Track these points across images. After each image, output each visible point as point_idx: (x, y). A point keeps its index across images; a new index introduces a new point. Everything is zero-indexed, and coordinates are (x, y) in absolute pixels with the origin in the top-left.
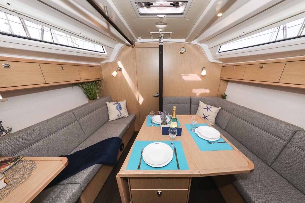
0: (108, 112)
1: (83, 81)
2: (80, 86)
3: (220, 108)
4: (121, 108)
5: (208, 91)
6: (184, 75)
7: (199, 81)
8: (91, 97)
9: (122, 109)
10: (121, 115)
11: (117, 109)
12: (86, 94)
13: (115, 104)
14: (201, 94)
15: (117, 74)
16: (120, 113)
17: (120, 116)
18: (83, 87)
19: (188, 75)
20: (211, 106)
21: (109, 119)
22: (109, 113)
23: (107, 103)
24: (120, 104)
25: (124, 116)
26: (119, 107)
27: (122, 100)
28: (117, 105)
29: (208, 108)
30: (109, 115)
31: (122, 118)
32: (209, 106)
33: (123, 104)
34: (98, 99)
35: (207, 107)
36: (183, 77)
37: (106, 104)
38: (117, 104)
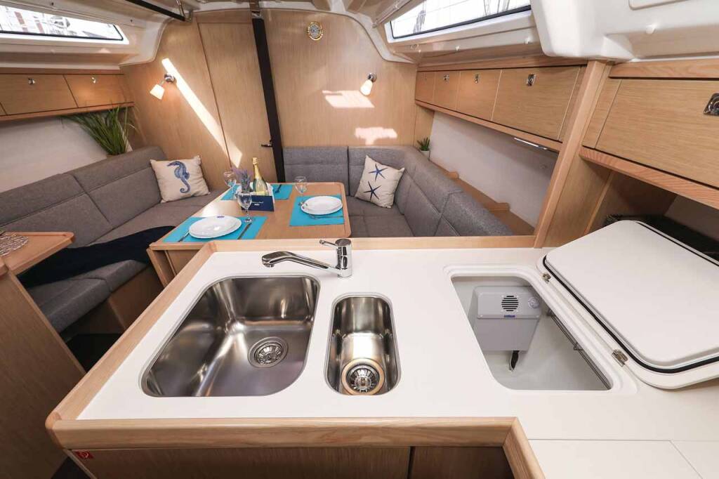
0: (157, 182)
1: (85, 110)
2: (77, 122)
3: (403, 169)
4: (187, 175)
5: (392, 134)
6: (329, 94)
7: (368, 110)
8: (113, 148)
9: (191, 177)
10: (189, 189)
11: (179, 177)
12: (97, 139)
13: (171, 164)
14: (378, 141)
15: (165, 93)
16: (187, 184)
17: (186, 192)
18: (87, 124)
19: (340, 94)
20: (385, 167)
21: (162, 199)
22: (160, 185)
23: (153, 162)
24: (183, 164)
25: (198, 192)
26: (181, 172)
27: (189, 157)
28: (176, 166)
29: (378, 172)
30: (161, 189)
31: (193, 196)
32: (380, 167)
33: (191, 165)
34: (130, 152)
35: (375, 170)
36: (328, 98)
37: (150, 165)
38: (176, 164)
